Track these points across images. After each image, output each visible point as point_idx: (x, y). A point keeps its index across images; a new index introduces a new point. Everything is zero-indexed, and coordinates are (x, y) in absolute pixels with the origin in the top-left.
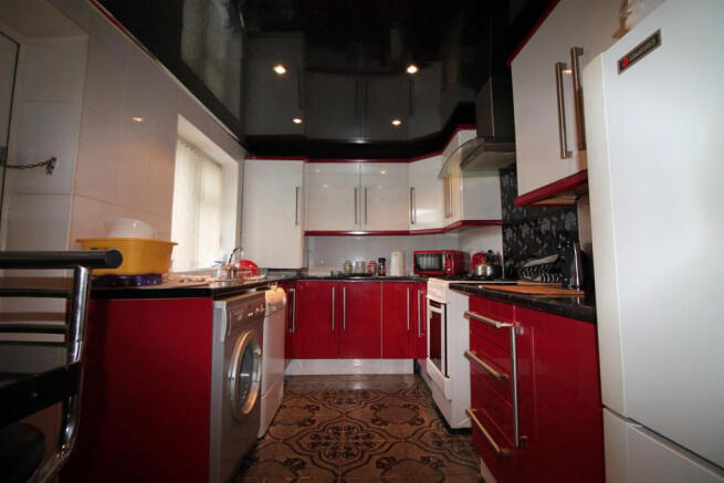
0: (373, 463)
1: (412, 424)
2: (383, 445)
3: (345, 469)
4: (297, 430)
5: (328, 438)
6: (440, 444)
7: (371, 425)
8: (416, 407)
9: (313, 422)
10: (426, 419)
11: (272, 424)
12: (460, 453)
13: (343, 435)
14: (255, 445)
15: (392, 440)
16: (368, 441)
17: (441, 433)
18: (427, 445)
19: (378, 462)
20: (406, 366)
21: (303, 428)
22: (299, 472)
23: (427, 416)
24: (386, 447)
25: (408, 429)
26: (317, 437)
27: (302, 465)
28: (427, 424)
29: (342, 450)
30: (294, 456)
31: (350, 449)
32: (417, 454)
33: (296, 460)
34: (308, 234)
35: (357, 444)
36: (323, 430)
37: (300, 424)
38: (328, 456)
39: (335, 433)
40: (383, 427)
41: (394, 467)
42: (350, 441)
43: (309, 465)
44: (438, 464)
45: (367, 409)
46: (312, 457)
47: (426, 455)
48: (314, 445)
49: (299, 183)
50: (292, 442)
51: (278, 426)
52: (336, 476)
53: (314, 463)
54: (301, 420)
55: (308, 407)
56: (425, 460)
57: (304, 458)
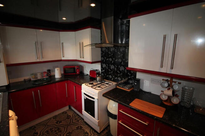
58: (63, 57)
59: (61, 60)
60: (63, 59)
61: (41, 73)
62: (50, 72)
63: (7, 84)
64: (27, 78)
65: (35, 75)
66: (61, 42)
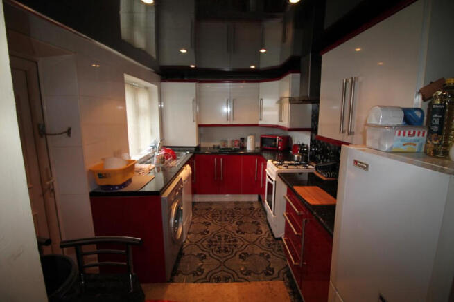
0: (237, 256)
1: (257, 233)
2: (242, 246)
3: (225, 259)
4: (200, 237)
5: (216, 241)
6: (269, 245)
7: (236, 234)
8: (259, 223)
9: (208, 232)
10: (263, 231)
11: (189, 233)
12: (278, 251)
13: (223, 240)
14: (182, 246)
15: (246, 243)
16: (235, 243)
17: (270, 239)
18: (263, 246)
19: (240, 256)
20: (255, 198)
21: (203, 236)
22: (204, 260)
23: (264, 229)
24: (244, 247)
25: (254, 237)
26: (211, 241)
27: (205, 257)
28: (263, 234)
29: (223, 249)
30: (201, 252)
31: (226, 248)
32: (258, 251)
33: (201, 254)
34: (200, 126)
35: (229, 245)
36: (213, 237)
37: (202, 234)
38: (216, 252)
39: (219, 239)
40: (242, 235)
41: (247, 258)
42: (227, 243)
43: (208, 257)
44: (268, 257)
45: (234, 224)
46: (209, 252)
47: (262, 252)
48: (210, 246)
49: (194, 97)
50: (198, 244)
51: (192, 234)
52: (221, 262)
53: (210, 256)
54: (202, 231)
55: (205, 223)
56: (262, 254)
57: (205, 253)
58: (260, 120)
59: (257, 125)
60: (260, 123)
61: (232, 141)
62: (243, 142)
63: (195, 145)
64: (217, 144)
65: (226, 142)
66: (260, 97)
